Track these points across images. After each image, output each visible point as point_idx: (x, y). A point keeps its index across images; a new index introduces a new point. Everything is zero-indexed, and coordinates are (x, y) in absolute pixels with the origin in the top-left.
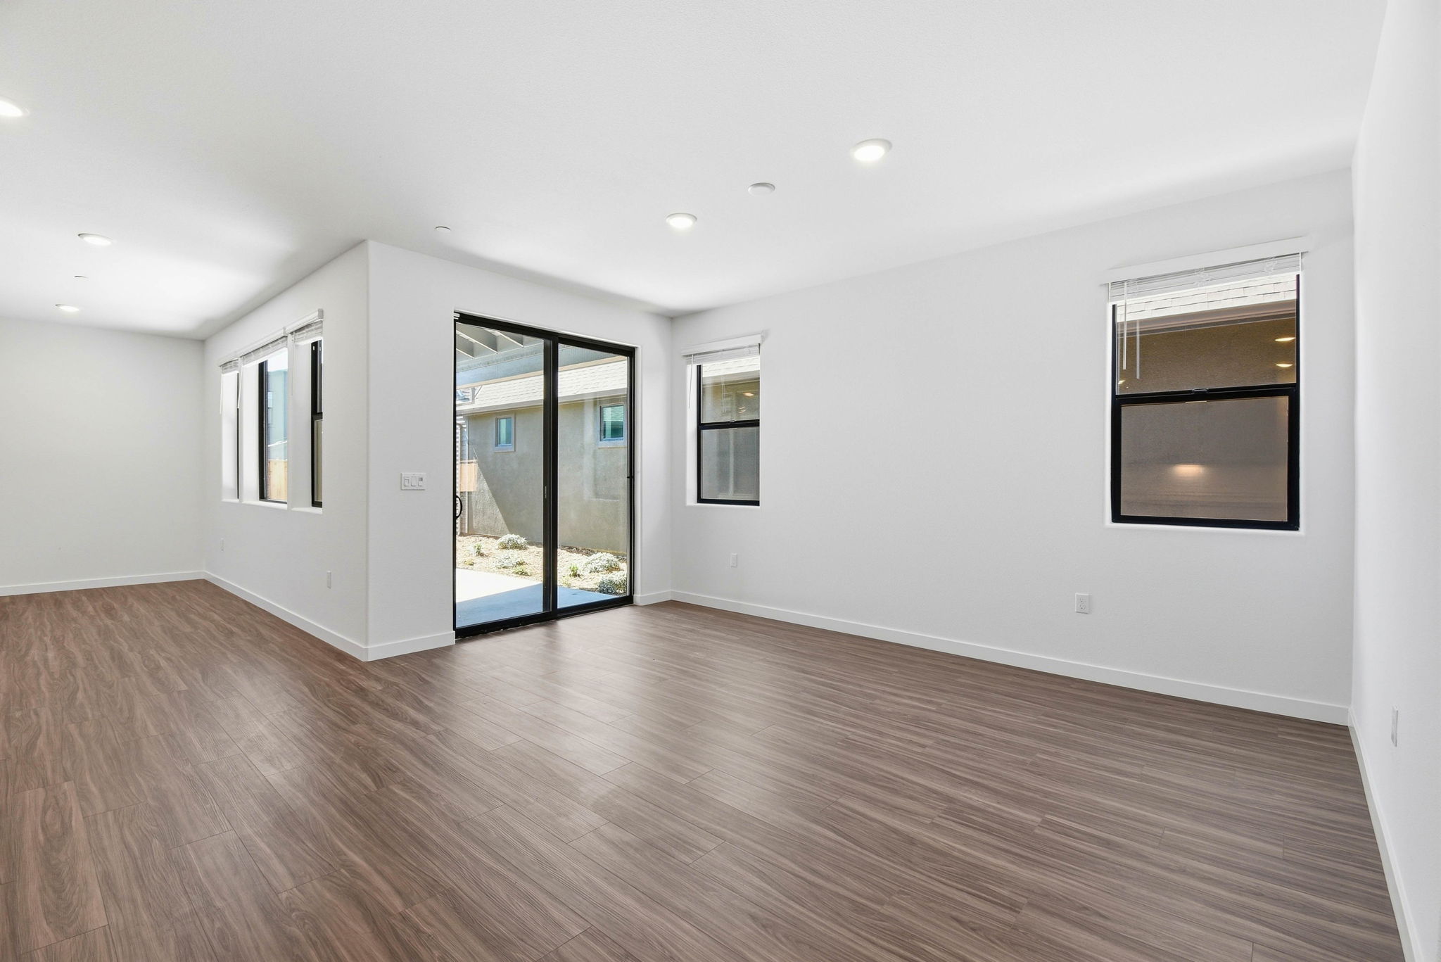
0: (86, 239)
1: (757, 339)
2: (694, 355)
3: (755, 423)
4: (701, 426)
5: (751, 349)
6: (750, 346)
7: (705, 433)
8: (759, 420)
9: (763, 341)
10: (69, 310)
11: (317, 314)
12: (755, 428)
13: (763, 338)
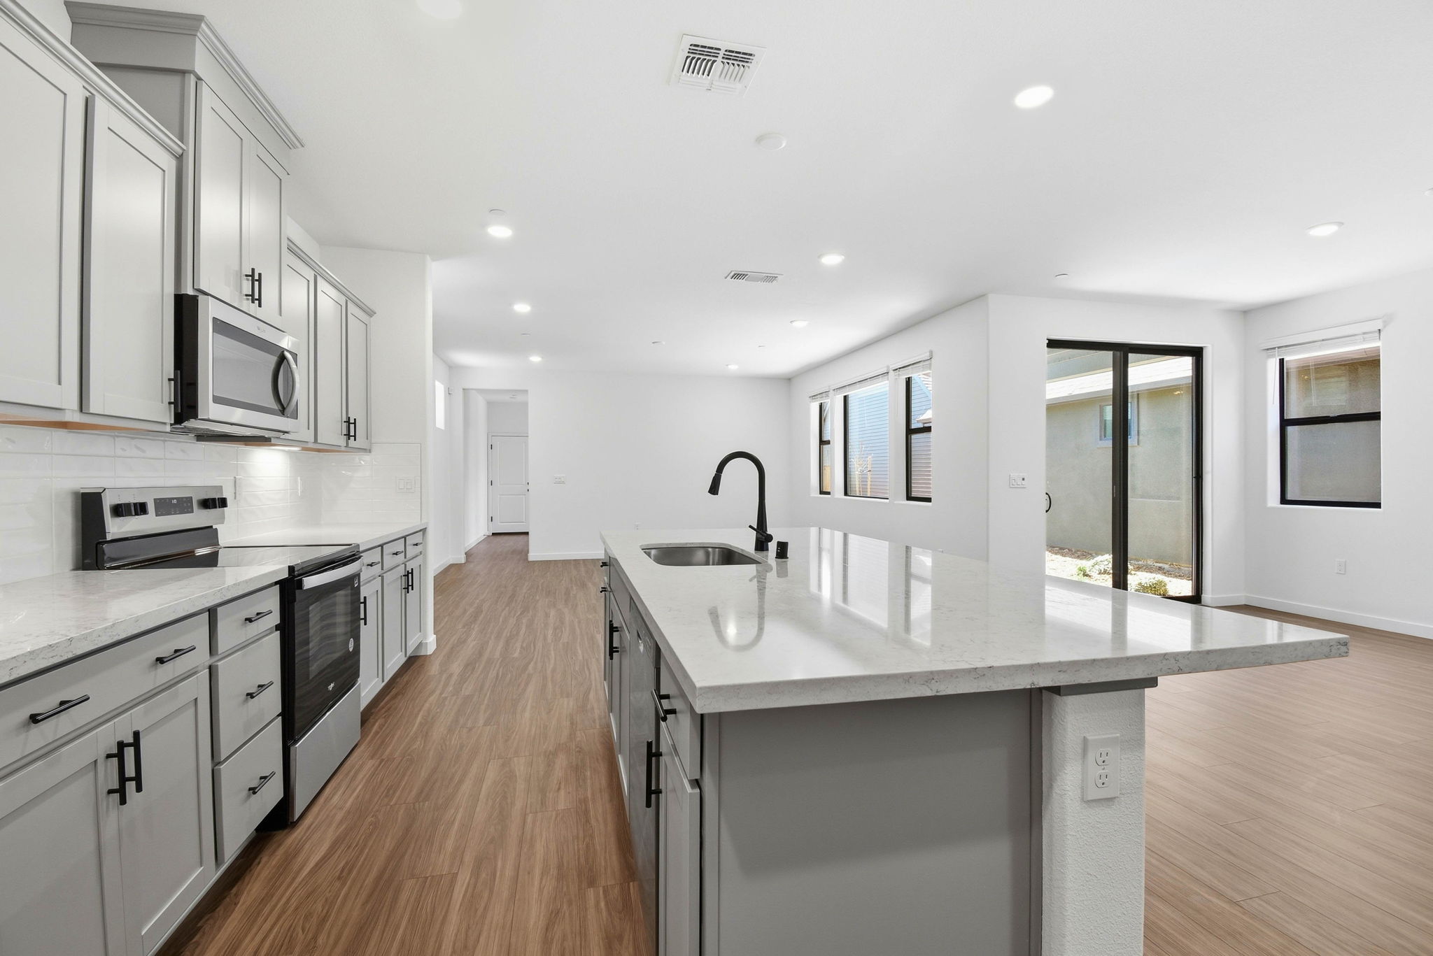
0: (794, 324)
1: (1378, 325)
2: (1279, 348)
3: (1376, 416)
4: (1285, 423)
5: (1365, 336)
6: (1364, 333)
7: (1291, 430)
8: (1380, 412)
9: (1385, 327)
10: (733, 368)
11: (928, 354)
12: (1373, 423)
13: (1386, 324)
